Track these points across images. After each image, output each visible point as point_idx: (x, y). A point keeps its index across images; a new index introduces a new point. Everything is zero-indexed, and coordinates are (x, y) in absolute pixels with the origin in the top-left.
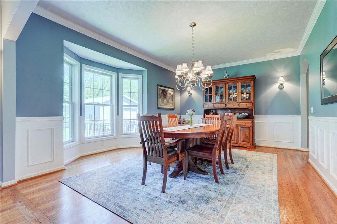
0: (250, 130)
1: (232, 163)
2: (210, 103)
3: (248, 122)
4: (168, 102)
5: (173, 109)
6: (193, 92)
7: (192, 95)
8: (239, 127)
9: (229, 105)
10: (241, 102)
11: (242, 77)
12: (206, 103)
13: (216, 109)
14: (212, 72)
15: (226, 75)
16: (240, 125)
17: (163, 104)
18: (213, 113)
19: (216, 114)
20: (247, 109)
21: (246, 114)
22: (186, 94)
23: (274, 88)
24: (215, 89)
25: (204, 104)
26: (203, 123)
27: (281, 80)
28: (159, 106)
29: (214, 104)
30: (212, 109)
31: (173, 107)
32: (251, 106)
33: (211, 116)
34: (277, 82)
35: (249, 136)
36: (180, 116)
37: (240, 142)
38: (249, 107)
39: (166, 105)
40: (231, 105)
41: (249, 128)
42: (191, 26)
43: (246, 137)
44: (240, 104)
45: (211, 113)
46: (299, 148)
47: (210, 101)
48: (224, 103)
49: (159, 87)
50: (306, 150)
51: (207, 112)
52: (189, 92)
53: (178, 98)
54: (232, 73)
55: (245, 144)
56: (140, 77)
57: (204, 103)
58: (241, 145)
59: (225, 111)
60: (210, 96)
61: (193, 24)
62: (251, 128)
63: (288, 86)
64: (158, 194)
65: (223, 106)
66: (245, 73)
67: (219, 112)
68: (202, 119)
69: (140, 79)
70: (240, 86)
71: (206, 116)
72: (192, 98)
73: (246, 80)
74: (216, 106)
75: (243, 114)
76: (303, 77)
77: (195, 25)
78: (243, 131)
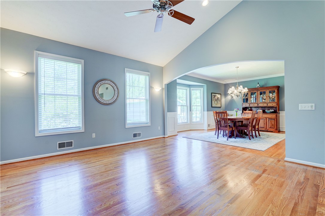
0: (275, 120)
1: (260, 136)
2: (247, 103)
3: (273, 116)
4: (218, 103)
5: (220, 107)
8: (267, 119)
11: (269, 87)
13: (251, 107)
14: (248, 91)
15: (258, 85)
16: (268, 118)
17: (215, 104)
18: (249, 109)
19: (251, 110)
20: (273, 107)
21: (273, 110)
22: (229, 97)
24: (250, 94)
26: (242, 115)
28: (213, 106)
29: (250, 104)
30: (248, 107)
31: (220, 106)
32: (276, 105)
33: (247, 111)
35: (274, 124)
37: (268, 128)
38: (275, 106)
40: (262, 104)
41: (274, 119)
43: (272, 125)
44: (268, 104)
45: (248, 110)
47: (247, 102)
49: (213, 94)
51: (245, 109)
53: (223, 100)
54: (262, 83)
55: (272, 130)
56: (202, 89)
57: (243, 103)
58: (268, 130)
59: (257, 109)
60: (246, 99)
62: (276, 119)
64: (226, 140)
65: (256, 105)
66: (272, 84)
67: (253, 109)
68: (241, 114)
69: (202, 90)
70: (268, 93)
71: (244, 112)
73: (273, 89)
74: (251, 105)
75: (270, 110)
77: (238, 67)
78: (270, 121)
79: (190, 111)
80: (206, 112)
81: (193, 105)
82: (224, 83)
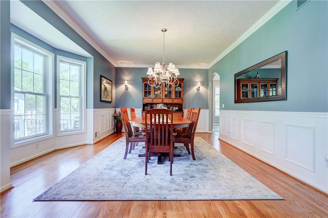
2: (149, 98)
3: (180, 115)
4: (108, 95)
5: (111, 102)
6: (129, 86)
7: (129, 89)
9: (165, 100)
10: (174, 99)
12: (145, 98)
20: (178, 104)
21: (177, 108)
22: (122, 88)
23: (194, 90)
25: (144, 98)
27: (199, 84)
28: (102, 99)
29: (152, 99)
31: (111, 100)
34: (197, 85)
36: (115, 110)
38: (180, 103)
39: (106, 97)
40: (167, 100)
42: (163, 31)
44: (174, 100)
46: (208, 131)
48: (161, 99)
49: (102, 79)
50: (211, 132)
52: (126, 86)
53: (114, 91)
56: (84, 64)
60: (149, 92)
61: (164, 30)
63: (202, 89)
72: (129, 91)
74: (154, 101)
76: (210, 83)
77: (166, 31)
79: (56, 107)
80: (91, 111)
81: (61, 94)
82: (116, 66)
